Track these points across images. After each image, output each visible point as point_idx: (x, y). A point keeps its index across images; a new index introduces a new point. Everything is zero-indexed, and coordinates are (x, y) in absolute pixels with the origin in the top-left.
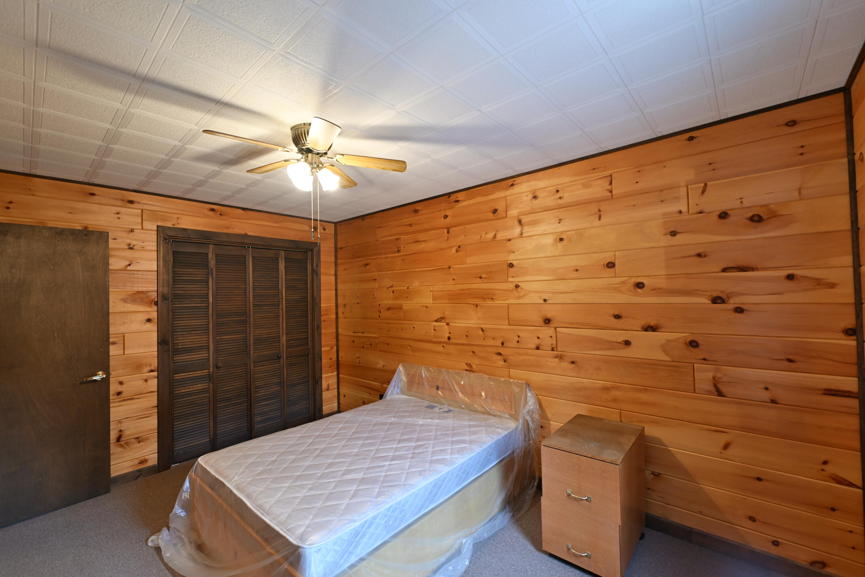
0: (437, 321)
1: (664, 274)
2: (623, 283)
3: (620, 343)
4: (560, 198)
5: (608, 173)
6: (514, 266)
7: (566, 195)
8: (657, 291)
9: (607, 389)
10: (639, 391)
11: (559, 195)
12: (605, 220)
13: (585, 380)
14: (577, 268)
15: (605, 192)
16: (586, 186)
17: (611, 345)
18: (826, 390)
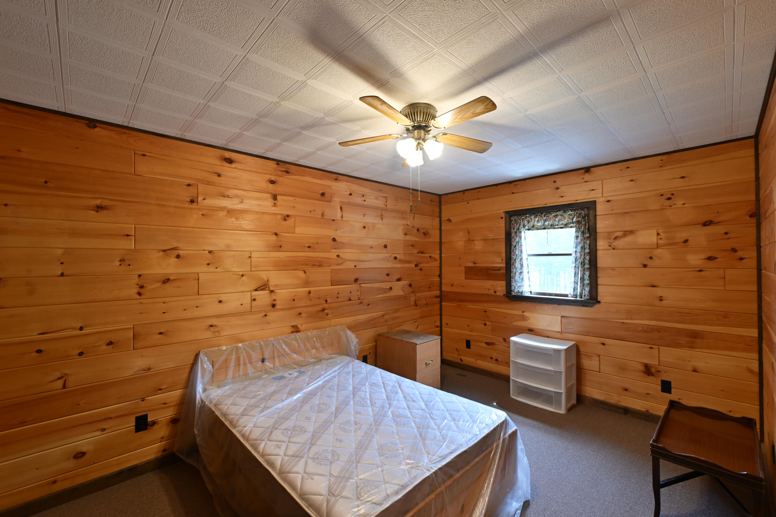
0: (258, 289)
1: (403, 253)
2: (390, 256)
3: (388, 289)
4: (365, 201)
5: (385, 195)
6: (336, 241)
7: (367, 200)
8: (401, 261)
9: (383, 316)
10: (394, 312)
11: (364, 199)
12: (385, 221)
13: (374, 314)
14: (372, 247)
15: (384, 205)
16: (377, 198)
17: (384, 291)
18: (436, 296)
